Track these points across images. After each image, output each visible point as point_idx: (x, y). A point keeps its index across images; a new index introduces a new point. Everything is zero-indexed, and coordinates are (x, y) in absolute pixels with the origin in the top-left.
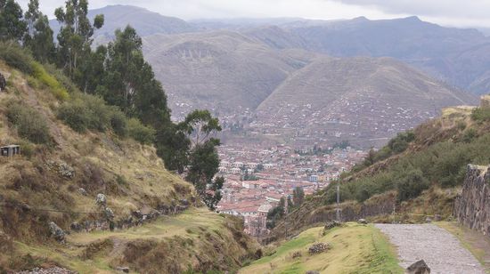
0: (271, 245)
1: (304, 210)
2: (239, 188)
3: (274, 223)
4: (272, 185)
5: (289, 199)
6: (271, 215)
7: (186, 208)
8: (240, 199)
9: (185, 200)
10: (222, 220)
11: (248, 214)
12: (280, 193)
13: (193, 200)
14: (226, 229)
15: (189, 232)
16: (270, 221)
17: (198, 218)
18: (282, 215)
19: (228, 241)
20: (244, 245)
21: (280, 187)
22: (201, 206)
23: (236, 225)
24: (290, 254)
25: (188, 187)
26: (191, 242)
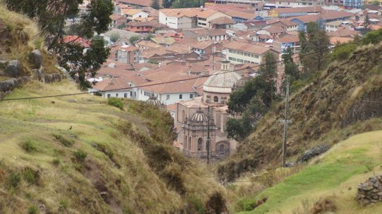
0: (244, 181)
1: (329, 85)
2: (149, 30)
3: (247, 122)
4: (238, 19)
5: (287, 58)
6: (239, 100)
7: (18, 85)
8: (155, 59)
9: (13, 63)
10: (115, 116)
11: (174, 99)
12: (262, 40)
13: (34, 61)
14: (126, 141)
15: (28, 148)
16: (238, 117)
17: (51, 111)
18: (269, 99)
19: (134, 172)
20: (175, 182)
21: (261, 22)
22: (57, 78)
23: (152, 128)
24: (305, 203)
25: (20, 26)
26: (34, 177)
